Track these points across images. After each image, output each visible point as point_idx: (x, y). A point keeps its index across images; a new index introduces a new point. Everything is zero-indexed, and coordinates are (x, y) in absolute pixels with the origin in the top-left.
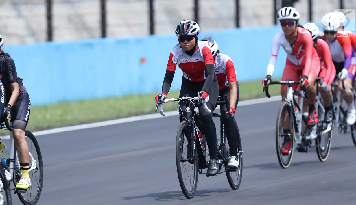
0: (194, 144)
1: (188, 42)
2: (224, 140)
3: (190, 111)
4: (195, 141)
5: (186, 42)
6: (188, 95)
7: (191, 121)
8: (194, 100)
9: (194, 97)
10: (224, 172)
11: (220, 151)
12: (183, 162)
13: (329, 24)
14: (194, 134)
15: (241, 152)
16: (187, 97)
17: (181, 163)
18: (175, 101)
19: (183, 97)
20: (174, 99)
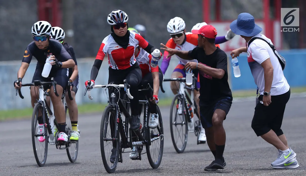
0: (117, 126)
1: (123, 29)
2: (146, 124)
3: (115, 96)
4: (117, 123)
5: (121, 28)
6: (113, 82)
7: (115, 106)
8: (118, 87)
9: (119, 85)
10: (145, 153)
11: (142, 134)
12: (106, 141)
13: (174, 26)
14: (118, 117)
15: (162, 136)
16: (113, 84)
17: (105, 142)
18: (103, 87)
19: (110, 84)
20: (101, 86)
